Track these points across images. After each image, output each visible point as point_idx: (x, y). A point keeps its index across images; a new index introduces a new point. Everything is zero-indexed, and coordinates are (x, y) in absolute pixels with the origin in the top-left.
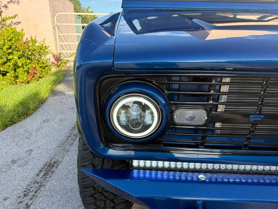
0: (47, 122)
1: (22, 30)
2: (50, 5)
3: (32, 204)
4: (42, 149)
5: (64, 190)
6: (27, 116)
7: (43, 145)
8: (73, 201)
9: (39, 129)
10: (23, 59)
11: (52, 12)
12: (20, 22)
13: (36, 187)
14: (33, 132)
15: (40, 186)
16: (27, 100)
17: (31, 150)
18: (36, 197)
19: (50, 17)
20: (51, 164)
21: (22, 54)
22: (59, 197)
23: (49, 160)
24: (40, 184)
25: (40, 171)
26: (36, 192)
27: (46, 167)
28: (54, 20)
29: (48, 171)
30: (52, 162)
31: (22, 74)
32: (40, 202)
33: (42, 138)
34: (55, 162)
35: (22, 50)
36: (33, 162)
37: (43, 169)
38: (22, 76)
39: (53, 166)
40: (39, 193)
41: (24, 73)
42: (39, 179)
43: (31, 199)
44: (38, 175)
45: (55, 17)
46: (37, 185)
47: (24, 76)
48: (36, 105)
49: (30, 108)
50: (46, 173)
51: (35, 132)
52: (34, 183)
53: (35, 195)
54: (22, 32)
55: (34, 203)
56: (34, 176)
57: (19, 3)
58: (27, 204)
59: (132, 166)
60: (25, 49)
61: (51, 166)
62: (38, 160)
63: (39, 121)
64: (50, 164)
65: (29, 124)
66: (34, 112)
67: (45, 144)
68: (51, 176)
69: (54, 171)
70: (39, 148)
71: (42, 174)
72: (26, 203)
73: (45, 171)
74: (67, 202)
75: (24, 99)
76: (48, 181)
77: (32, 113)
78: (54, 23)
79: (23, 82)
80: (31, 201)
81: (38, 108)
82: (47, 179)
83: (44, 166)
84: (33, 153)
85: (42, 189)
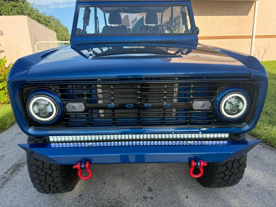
0: (20, 134)
1: (5, 57)
2: (30, 35)
4: (13, 154)
5: (26, 182)
6: (3, 130)
7: (14, 151)
8: (31, 188)
9: (12, 140)
10: (4, 83)
11: (33, 41)
12: (3, 51)
13: (3, 181)
14: (7, 142)
16: (5, 117)
17: (4, 156)
18: (2, 188)
19: (31, 45)
20: (19, 165)
21: (3, 78)
22: (20, 187)
23: (17, 162)
24: (7, 179)
25: (9, 170)
26: (3, 184)
27: (14, 167)
28: (34, 48)
29: (15, 170)
30: (20, 163)
31: (3, 96)
32: (5, 191)
33: (14, 147)
34: (22, 163)
35: (3, 74)
36: (4, 164)
37: (11, 168)
38: (4, 98)
39: (20, 166)
40: (5, 185)
41: (5, 94)
42: (6, 175)
44: (6, 173)
45: (36, 45)
46: (5, 179)
47: (5, 98)
48: (13, 121)
49: (7, 124)
50: (13, 171)
51: (9, 142)
52: (2, 178)
53: (2, 187)
54: (4, 60)
56: (3, 174)
57: (3, 34)
59: (49, 141)
60: (6, 74)
61: (18, 166)
62: (8, 162)
63: (14, 134)
64: (17, 165)
65: (4, 136)
66: (10, 127)
67: (16, 150)
68: (17, 173)
69: (20, 170)
70: (11, 154)
71: (10, 172)
73: (13, 169)
74: (27, 189)
75: (2, 117)
76: (14, 176)
77: (9, 128)
78: (35, 50)
79: (4, 103)
81: (14, 123)
82: (13, 175)
83: (13, 166)
84: (5, 158)
85: (8, 182)
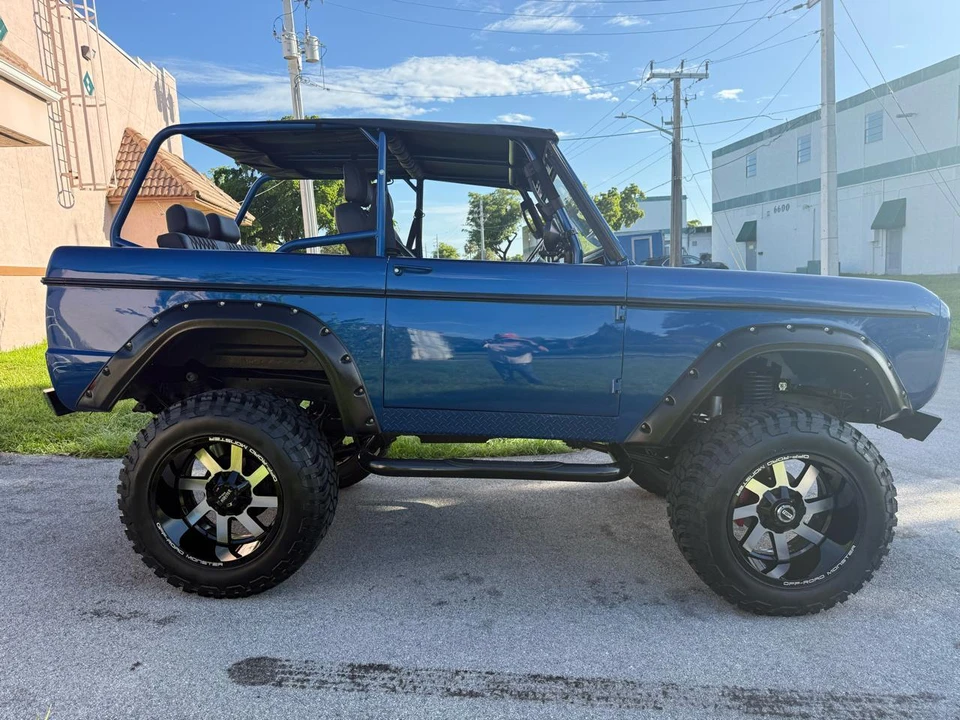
3: (890, 696)
13: (845, 706)
15: (836, 699)
18: (870, 695)
20: (747, 704)
23: (735, 712)
24: (831, 702)
25: (788, 716)
26: (857, 700)
27: (766, 709)
29: (777, 701)
30: (738, 704)
32: (874, 685)
34: (736, 699)
37: (777, 712)
39: (752, 698)
40: (856, 694)
42: (816, 710)
43: (880, 701)
44: (806, 716)
46: (837, 705)
50: (787, 703)
52: (836, 713)
53: (867, 698)
55: (887, 693)
58: (899, 702)
61: (752, 702)
64: (749, 706)
68: (792, 691)
69: (770, 691)
71: (796, 709)
72: (898, 705)
73: (779, 707)
76: (811, 691)
80: (886, 699)
82: (806, 695)
83: (763, 715)
85: (841, 693)
